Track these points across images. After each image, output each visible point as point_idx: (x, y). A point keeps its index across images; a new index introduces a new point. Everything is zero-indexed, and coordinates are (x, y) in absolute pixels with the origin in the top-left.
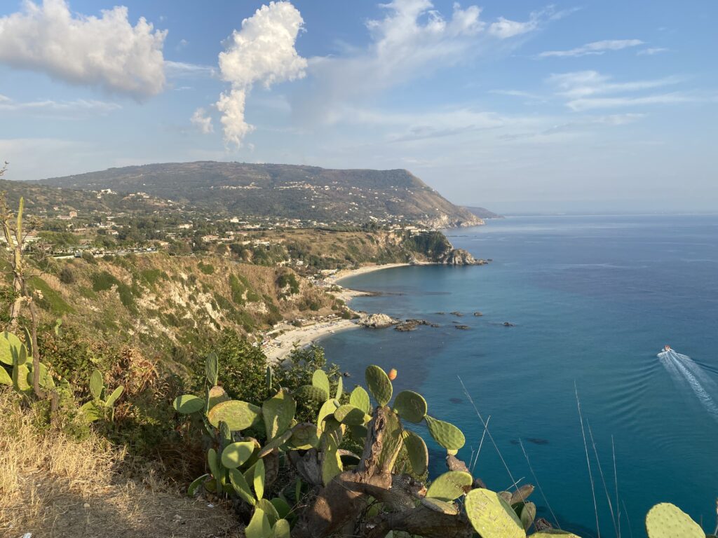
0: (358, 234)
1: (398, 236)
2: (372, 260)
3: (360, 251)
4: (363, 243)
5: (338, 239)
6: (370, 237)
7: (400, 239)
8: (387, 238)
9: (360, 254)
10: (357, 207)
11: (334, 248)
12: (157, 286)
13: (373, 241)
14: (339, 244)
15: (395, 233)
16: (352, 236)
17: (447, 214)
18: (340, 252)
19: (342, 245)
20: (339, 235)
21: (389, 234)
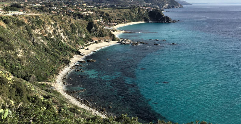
1: (144, 11)
3: (128, 17)
4: (130, 13)
5: (120, 12)
6: (132, 11)
11: (118, 15)
12: (41, 26)
16: (126, 11)
17: (168, 3)
18: (120, 17)
21: (140, 10)
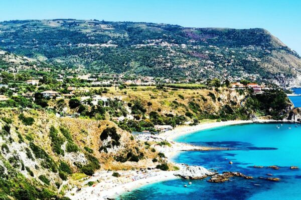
0: (201, 92)
1: (241, 94)
2: (213, 117)
3: (201, 108)
4: (205, 100)
5: (180, 96)
6: (211, 95)
7: (242, 97)
8: (229, 96)
9: (200, 111)
10: (213, 65)
11: (175, 105)
13: (214, 98)
14: (179, 101)
15: (237, 91)
16: (194, 93)
18: (180, 108)
19: (183, 102)
20: (181, 92)
21: (231, 92)
